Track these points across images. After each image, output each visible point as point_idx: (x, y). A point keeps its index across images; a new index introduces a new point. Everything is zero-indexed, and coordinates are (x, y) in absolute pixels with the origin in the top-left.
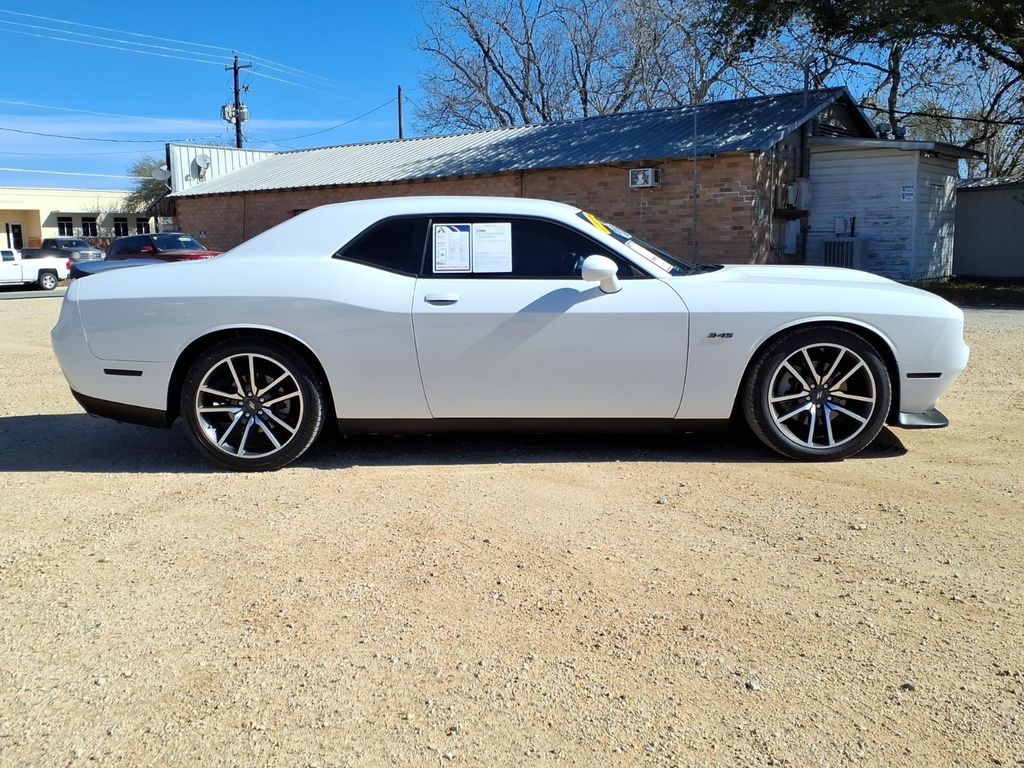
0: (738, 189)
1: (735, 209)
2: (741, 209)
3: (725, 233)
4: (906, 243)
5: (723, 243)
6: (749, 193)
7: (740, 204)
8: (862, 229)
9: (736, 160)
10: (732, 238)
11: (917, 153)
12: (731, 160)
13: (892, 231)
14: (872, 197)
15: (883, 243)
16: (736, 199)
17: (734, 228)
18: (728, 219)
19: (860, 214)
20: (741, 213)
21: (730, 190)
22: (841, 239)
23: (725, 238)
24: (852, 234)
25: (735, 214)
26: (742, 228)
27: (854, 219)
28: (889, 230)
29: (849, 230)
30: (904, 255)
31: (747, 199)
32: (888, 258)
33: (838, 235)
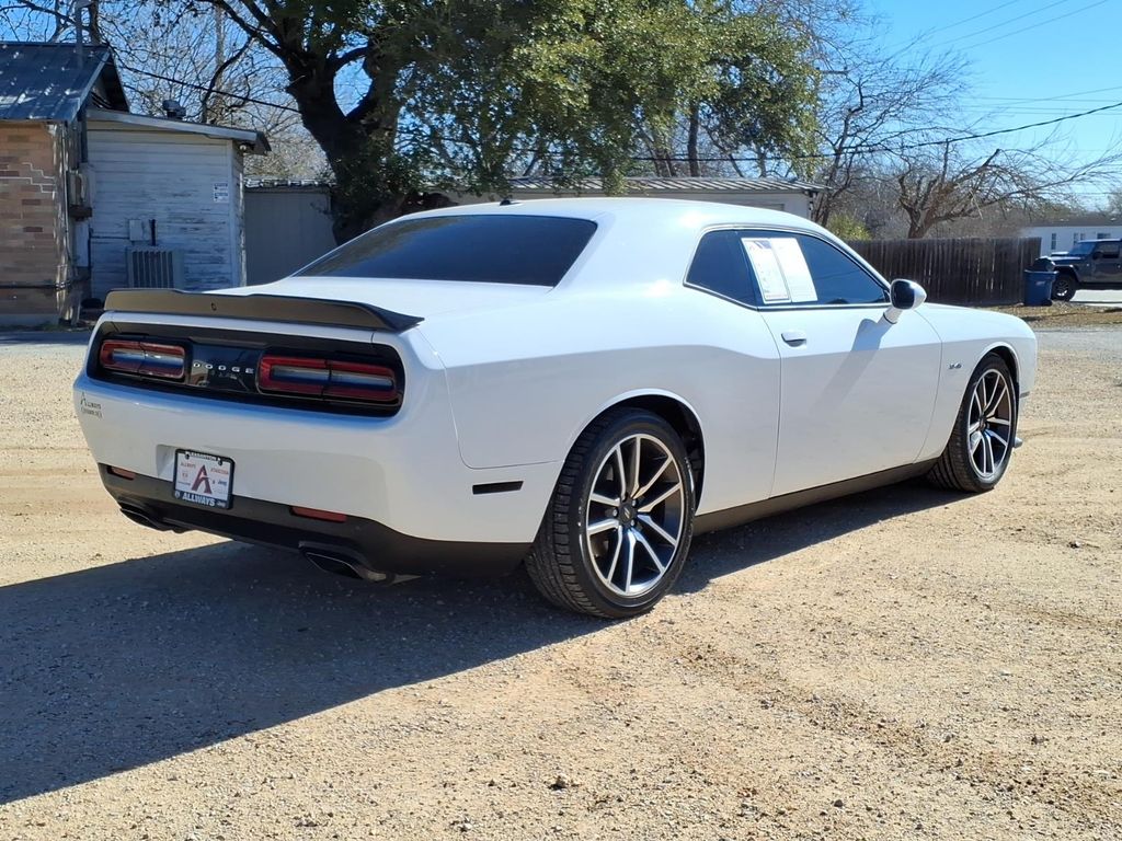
0: (30, 174)
1: (25, 202)
2: (38, 202)
3: (15, 236)
4: (225, 255)
5: (10, 250)
6: (47, 181)
7: (35, 196)
8: (164, 235)
9: (23, 132)
10: (26, 242)
11: (230, 145)
12: (15, 132)
13: (205, 240)
14: (175, 195)
15: (193, 255)
16: (27, 188)
17: (28, 229)
18: (18, 216)
19: (161, 217)
20: (37, 209)
21: (15, 174)
22: (139, 249)
23: (14, 243)
24: (154, 243)
25: (27, 209)
26: (40, 229)
27: (153, 223)
28: (201, 238)
29: (148, 237)
30: (222, 270)
31: (45, 188)
32: (202, 274)
33: (133, 242)
